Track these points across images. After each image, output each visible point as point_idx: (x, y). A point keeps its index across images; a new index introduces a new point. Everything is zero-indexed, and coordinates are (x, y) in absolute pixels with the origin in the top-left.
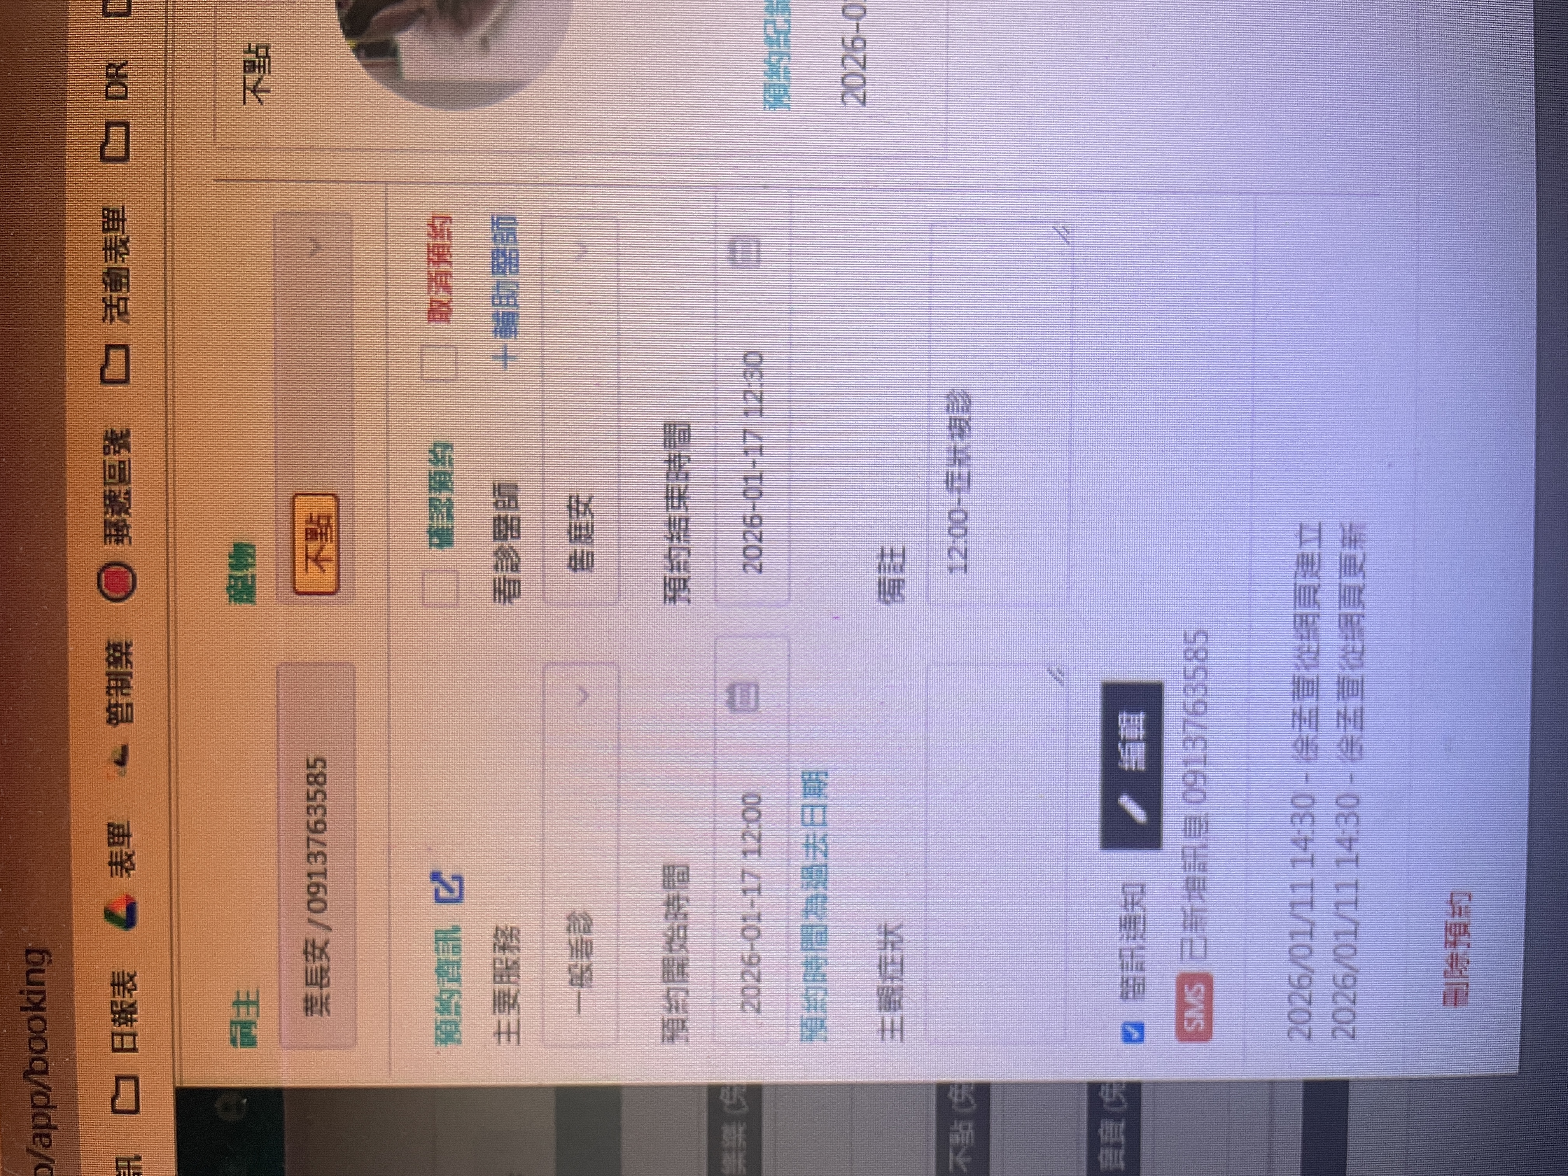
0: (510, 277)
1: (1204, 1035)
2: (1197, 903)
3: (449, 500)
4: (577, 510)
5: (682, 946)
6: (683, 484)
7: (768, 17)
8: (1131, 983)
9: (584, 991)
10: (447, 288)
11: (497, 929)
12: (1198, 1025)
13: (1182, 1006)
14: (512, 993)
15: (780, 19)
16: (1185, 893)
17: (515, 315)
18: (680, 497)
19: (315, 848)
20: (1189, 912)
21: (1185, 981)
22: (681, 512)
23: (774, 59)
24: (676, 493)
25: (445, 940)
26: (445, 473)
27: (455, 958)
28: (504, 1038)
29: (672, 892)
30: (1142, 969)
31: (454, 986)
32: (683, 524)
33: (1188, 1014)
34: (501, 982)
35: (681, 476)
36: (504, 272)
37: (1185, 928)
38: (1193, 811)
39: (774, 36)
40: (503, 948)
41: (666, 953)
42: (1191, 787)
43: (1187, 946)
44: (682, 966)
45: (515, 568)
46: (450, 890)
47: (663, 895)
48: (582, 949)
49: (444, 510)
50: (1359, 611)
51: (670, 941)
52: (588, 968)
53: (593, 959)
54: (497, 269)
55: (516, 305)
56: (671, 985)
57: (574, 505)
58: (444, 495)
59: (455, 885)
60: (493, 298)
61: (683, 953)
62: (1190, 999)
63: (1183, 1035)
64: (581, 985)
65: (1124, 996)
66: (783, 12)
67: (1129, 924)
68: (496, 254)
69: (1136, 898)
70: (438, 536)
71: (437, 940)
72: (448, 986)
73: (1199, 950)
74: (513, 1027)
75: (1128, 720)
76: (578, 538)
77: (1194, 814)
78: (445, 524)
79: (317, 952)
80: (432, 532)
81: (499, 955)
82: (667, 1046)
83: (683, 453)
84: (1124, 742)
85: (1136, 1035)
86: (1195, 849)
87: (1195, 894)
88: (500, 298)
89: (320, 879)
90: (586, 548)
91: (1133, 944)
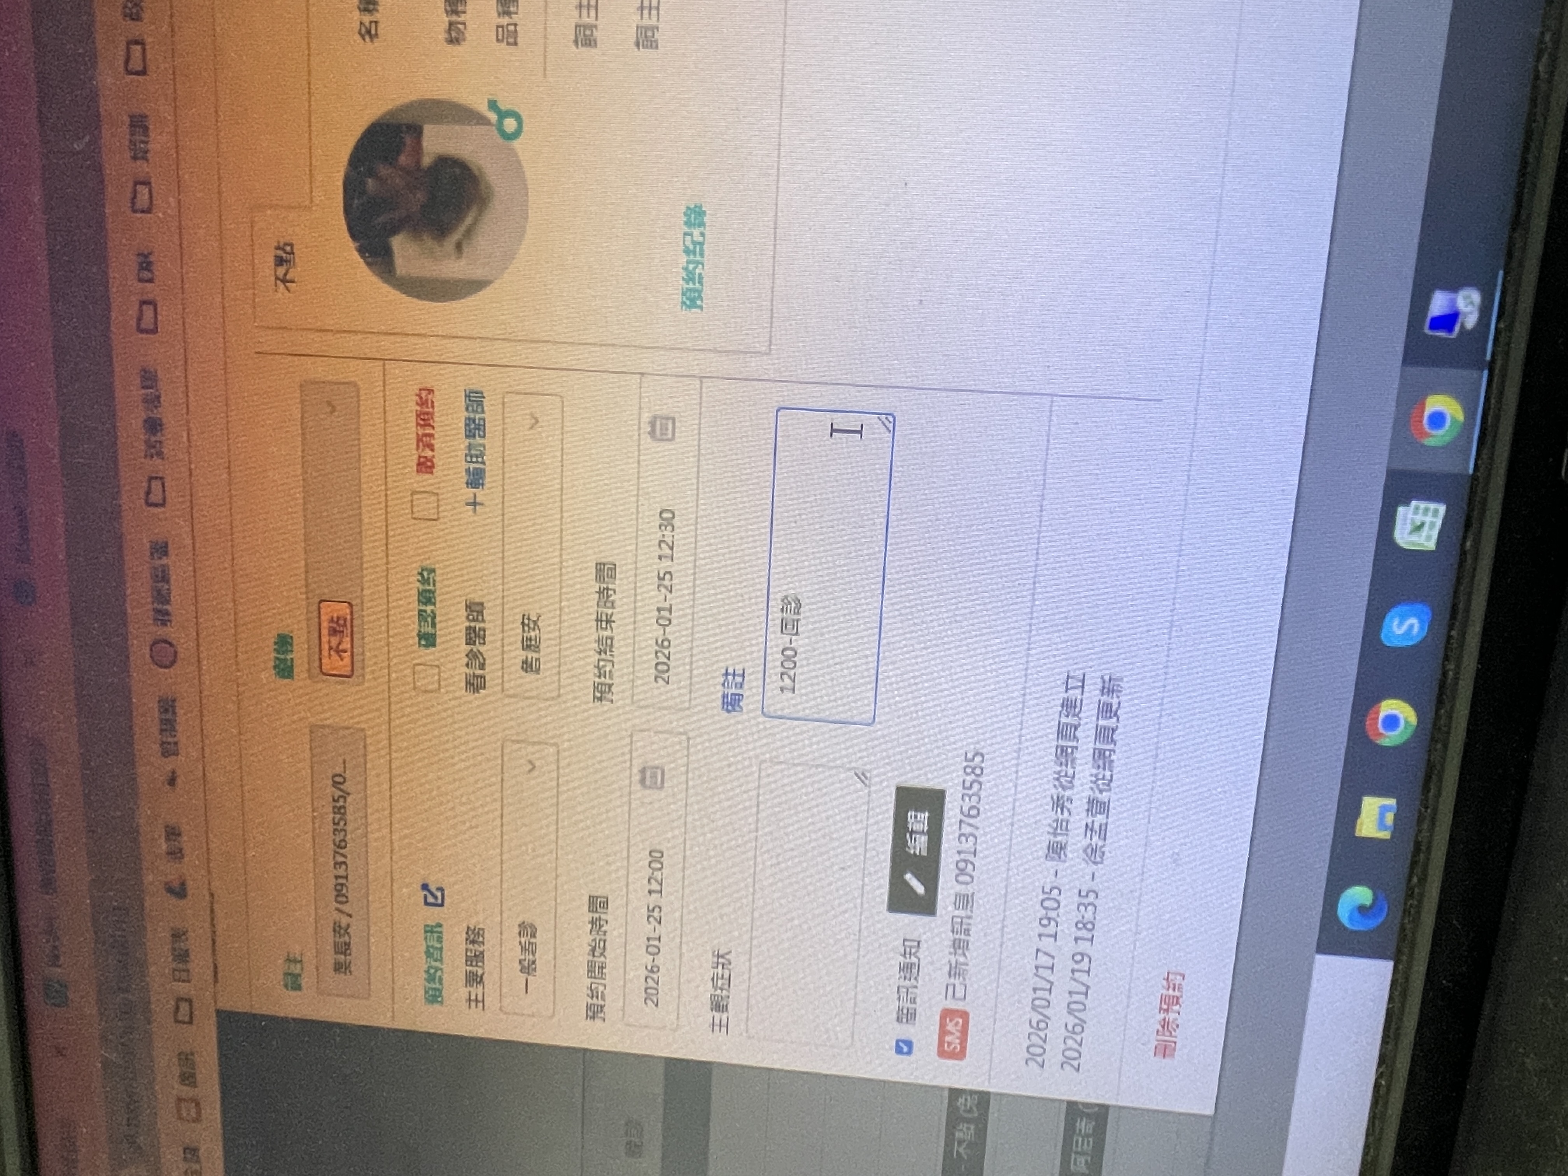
0: (479, 441)
1: (960, 1055)
2: (962, 959)
3: (432, 611)
4: (528, 625)
5: (602, 954)
6: (609, 611)
7: (686, 229)
8: (905, 1011)
9: (530, 978)
10: (431, 447)
11: (468, 928)
12: (955, 1048)
13: (943, 1032)
14: (479, 973)
15: (696, 232)
16: (952, 950)
17: (482, 471)
18: (608, 622)
19: (340, 859)
20: (953, 965)
21: (947, 1014)
22: (608, 633)
23: (691, 267)
24: (604, 618)
25: (432, 932)
26: (429, 591)
27: (439, 945)
28: (473, 1004)
29: (596, 915)
30: (915, 1002)
31: (437, 964)
32: (609, 641)
33: (948, 1038)
34: (471, 965)
35: (609, 605)
36: (474, 436)
37: (950, 976)
38: (961, 889)
39: (691, 247)
40: (473, 942)
41: (591, 958)
42: (962, 872)
43: (950, 989)
44: (602, 967)
45: (482, 666)
46: (436, 897)
47: (589, 916)
48: (529, 948)
49: (429, 619)
50: (1111, 746)
51: (594, 950)
52: (534, 962)
53: (537, 955)
54: (469, 434)
55: (483, 463)
56: (593, 980)
57: (526, 621)
58: (429, 608)
59: (439, 894)
60: (466, 455)
61: (602, 959)
62: (950, 1027)
63: (942, 1053)
64: (528, 973)
65: (899, 1020)
66: (700, 226)
67: (906, 969)
68: (469, 421)
69: (913, 951)
70: (426, 640)
71: (426, 932)
72: (434, 964)
73: (960, 993)
74: (480, 998)
75: (916, 817)
76: (529, 647)
77: (963, 892)
78: (430, 630)
79: (342, 931)
80: (421, 636)
81: (471, 946)
82: (589, 1022)
83: (610, 586)
84: (911, 833)
85: (905, 1049)
86: (962, 918)
87: (960, 952)
88: (471, 457)
89: (343, 881)
90: (535, 655)
91: (907, 983)
